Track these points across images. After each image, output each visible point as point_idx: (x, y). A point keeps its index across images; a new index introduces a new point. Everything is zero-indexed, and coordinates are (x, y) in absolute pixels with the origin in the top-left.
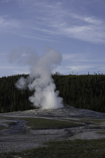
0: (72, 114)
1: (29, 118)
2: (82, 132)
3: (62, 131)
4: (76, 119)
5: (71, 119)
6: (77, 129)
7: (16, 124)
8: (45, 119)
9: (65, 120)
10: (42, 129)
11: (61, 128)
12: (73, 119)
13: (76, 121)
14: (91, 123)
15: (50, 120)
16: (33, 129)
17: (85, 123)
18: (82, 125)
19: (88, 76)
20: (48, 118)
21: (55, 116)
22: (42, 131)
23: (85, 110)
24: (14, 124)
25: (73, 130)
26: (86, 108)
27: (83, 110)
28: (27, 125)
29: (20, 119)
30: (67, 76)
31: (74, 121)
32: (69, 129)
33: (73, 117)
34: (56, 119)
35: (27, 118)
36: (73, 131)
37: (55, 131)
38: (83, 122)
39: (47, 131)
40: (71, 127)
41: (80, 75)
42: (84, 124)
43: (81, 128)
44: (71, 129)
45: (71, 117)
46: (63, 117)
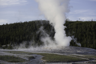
0: (78, 52)
1: (44, 54)
5: (78, 55)
7: (35, 58)
8: (57, 55)
9: (73, 56)
10: (54, 62)
11: (69, 62)
12: (79, 55)
13: (81, 57)
14: (93, 59)
15: (61, 55)
16: (48, 62)
17: (89, 58)
19: (92, 22)
20: (59, 54)
24: (33, 58)
26: (89, 47)
28: (43, 59)
29: (38, 54)
30: (75, 22)
33: (79, 53)
34: (65, 54)
35: (43, 54)
38: (87, 58)
46: (71, 53)
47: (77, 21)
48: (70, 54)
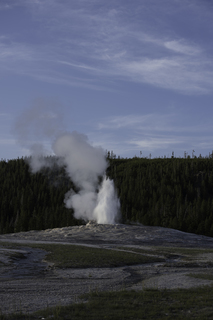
0: (139, 238)
1: (51, 245)
2: (158, 274)
3: (118, 271)
4: (147, 248)
5: (137, 247)
6: (149, 268)
7: (25, 258)
8: (83, 248)
9: (126, 249)
10: (77, 267)
11: (116, 266)
12: (141, 247)
13: (146, 252)
14: (177, 257)
15: (93, 249)
16: (60, 267)
17: (165, 255)
18: (159, 261)
19: (173, 160)
20: (90, 246)
21: (105, 242)
22: (77, 272)
23: (166, 230)
24: (22, 257)
25: (140, 269)
26: (167, 226)
27: (160, 229)
28: (49, 258)
29: (34, 247)
30: (130, 160)
31: (143, 251)
32: (133, 267)
33: (141, 242)
34: (106, 246)
35: (48, 245)
36: (141, 272)
37: (105, 272)
38: (161, 254)
39: (87, 272)
40: (137, 264)
41: (155, 159)
42: (162, 257)
43: (156, 265)
44: (137, 267)
45: (136, 244)
46: (121, 243)
47: (136, 159)
48: (119, 246)
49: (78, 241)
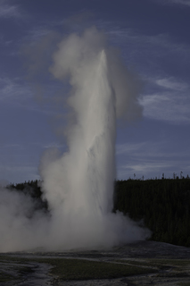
0: (134, 251)
1: (55, 260)
2: (152, 283)
3: (116, 281)
4: (142, 260)
5: (133, 259)
6: (144, 279)
7: (33, 271)
8: (84, 262)
9: (122, 261)
10: (79, 279)
11: (114, 278)
12: (137, 260)
13: (141, 264)
14: (169, 267)
15: (94, 262)
16: (64, 280)
17: (158, 266)
18: (153, 272)
20: (91, 259)
21: (104, 256)
22: (79, 284)
23: (159, 243)
24: (29, 270)
25: (136, 280)
26: (159, 240)
27: (154, 243)
28: (54, 271)
29: (41, 261)
30: (125, 182)
31: (138, 263)
32: (129, 278)
33: (136, 256)
34: (105, 259)
35: (53, 260)
36: (137, 282)
37: (105, 283)
38: (154, 266)
39: (88, 283)
40: (133, 275)
42: (156, 268)
43: (150, 276)
44: (133, 278)
45: (132, 257)
46: (118, 256)
47: (130, 181)
48: (116, 259)
49: (80, 255)
